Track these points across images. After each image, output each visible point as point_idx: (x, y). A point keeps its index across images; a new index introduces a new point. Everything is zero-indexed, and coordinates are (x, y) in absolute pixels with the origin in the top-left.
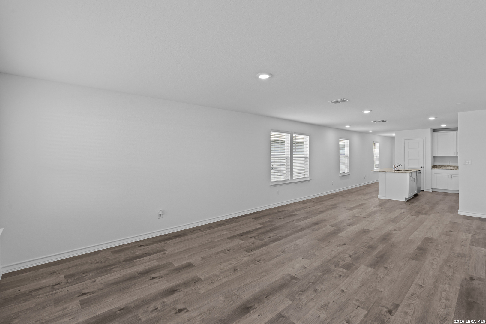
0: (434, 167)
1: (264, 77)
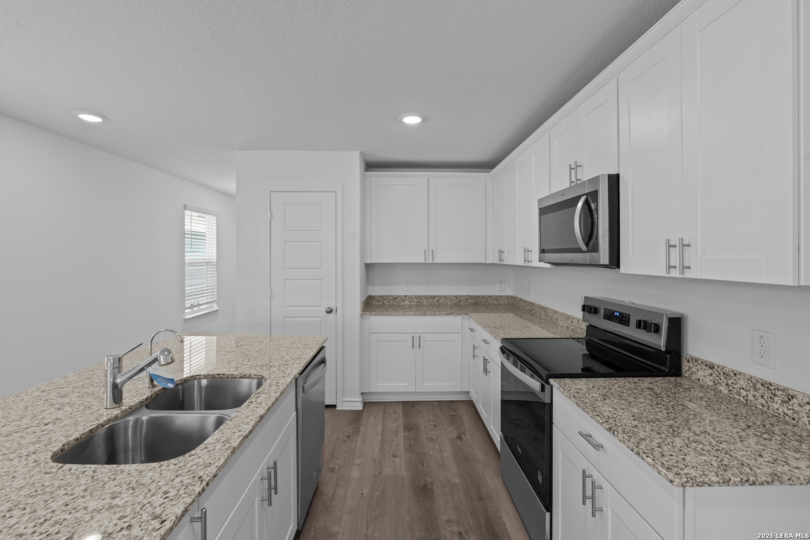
0: (370, 304)
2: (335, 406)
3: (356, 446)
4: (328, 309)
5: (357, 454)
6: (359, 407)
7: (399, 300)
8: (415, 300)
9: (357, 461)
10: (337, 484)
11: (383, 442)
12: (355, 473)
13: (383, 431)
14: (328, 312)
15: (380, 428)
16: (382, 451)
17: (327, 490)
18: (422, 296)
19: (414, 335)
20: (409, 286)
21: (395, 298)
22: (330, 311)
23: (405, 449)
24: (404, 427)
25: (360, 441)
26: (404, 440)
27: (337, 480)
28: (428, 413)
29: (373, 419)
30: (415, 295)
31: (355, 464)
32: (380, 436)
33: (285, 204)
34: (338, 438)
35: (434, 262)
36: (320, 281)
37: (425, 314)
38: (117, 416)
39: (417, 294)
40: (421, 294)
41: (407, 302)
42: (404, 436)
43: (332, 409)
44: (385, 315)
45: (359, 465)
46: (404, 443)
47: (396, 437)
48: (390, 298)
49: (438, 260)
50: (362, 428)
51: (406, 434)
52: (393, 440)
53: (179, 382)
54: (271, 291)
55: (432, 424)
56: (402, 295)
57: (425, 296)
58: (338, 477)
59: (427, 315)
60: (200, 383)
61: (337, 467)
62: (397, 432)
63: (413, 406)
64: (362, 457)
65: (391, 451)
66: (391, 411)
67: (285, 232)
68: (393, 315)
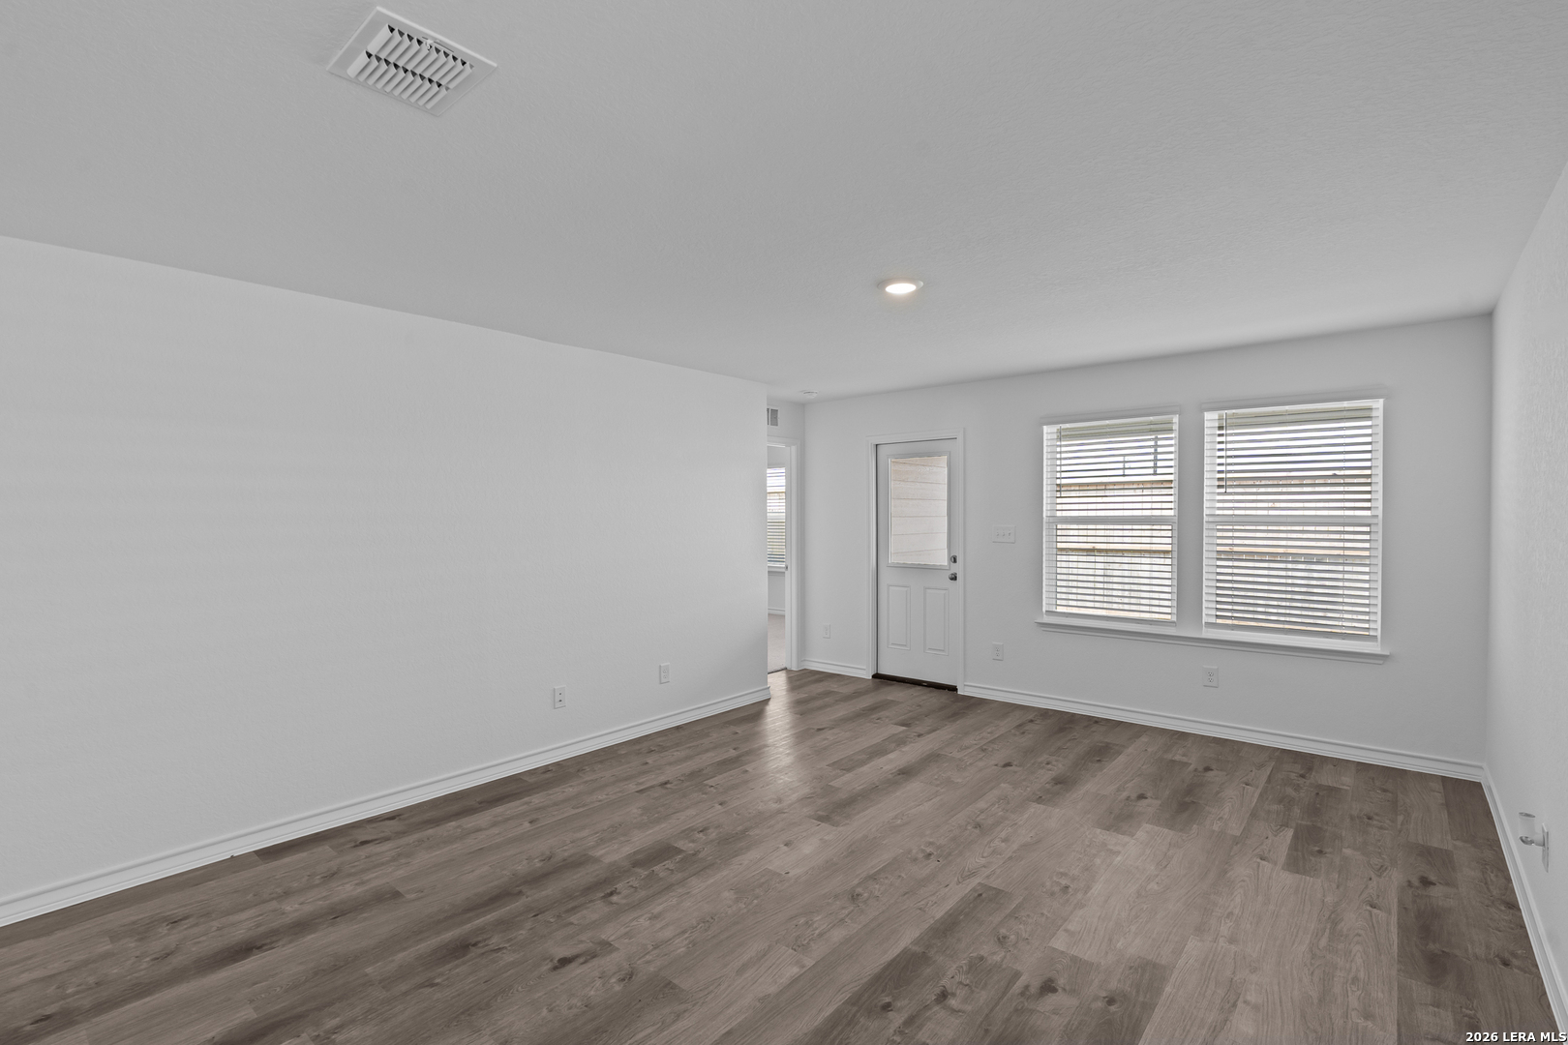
1: (900, 289)
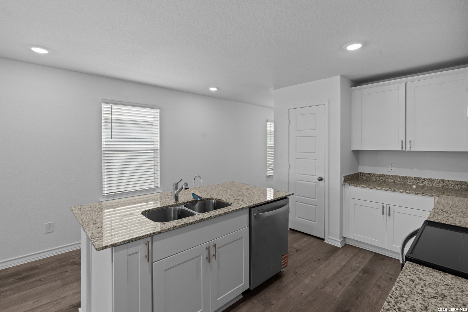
2: (323, 240)
3: (319, 267)
4: (319, 178)
5: (316, 271)
6: (339, 245)
7: (384, 178)
8: (398, 179)
9: (313, 275)
10: (292, 281)
11: (338, 272)
12: (307, 281)
13: (344, 265)
14: (319, 180)
15: (344, 263)
16: (333, 277)
17: (285, 280)
18: (406, 177)
19: (385, 206)
20: (394, 168)
21: (381, 176)
22: (321, 179)
23: (351, 283)
24: (362, 270)
25: (324, 265)
26: (356, 277)
27: (294, 279)
28: (392, 268)
29: (344, 256)
30: (398, 175)
31: (311, 276)
32: (340, 268)
33: (296, 115)
34: (312, 258)
35: (412, 150)
36: (315, 160)
37: (394, 191)
38: (172, 205)
39: (401, 175)
40: (404, 175)
41: (391, 180)
42: (358, 274)
43: (321, 241)
44: (360, 187)
45: (313, 277)
46: (354, 279)
47: (351, 273)
48: (376, 176)
49: (416, 148)
50: (331, 258)
51: (360, 274)
52: (347, 274)
53: (205, 199)
54: (289, 164)
55: (389, 276)
56: (387, 174)
57: (408, 177)
58: (295, 278)
59: (397, 192)
60: (212, 202)
61: (299, 272)
62: (355, 270)
63: (382, 259)
64: (318, 274)
65: (340, 280)
66: (361, 256)
67: (296, 131)
68: (366, 188)
